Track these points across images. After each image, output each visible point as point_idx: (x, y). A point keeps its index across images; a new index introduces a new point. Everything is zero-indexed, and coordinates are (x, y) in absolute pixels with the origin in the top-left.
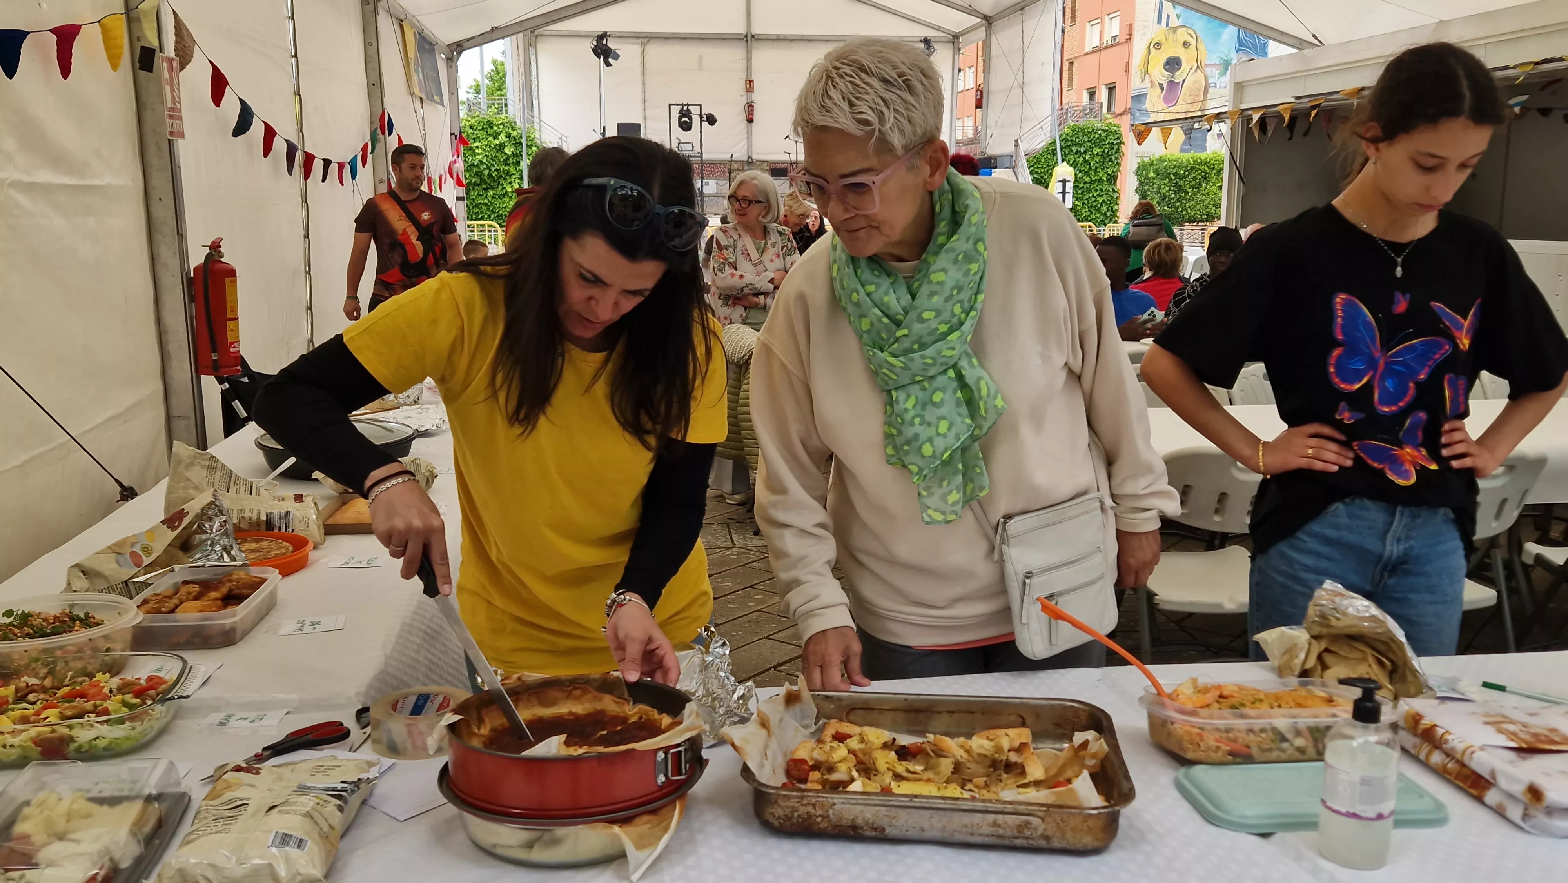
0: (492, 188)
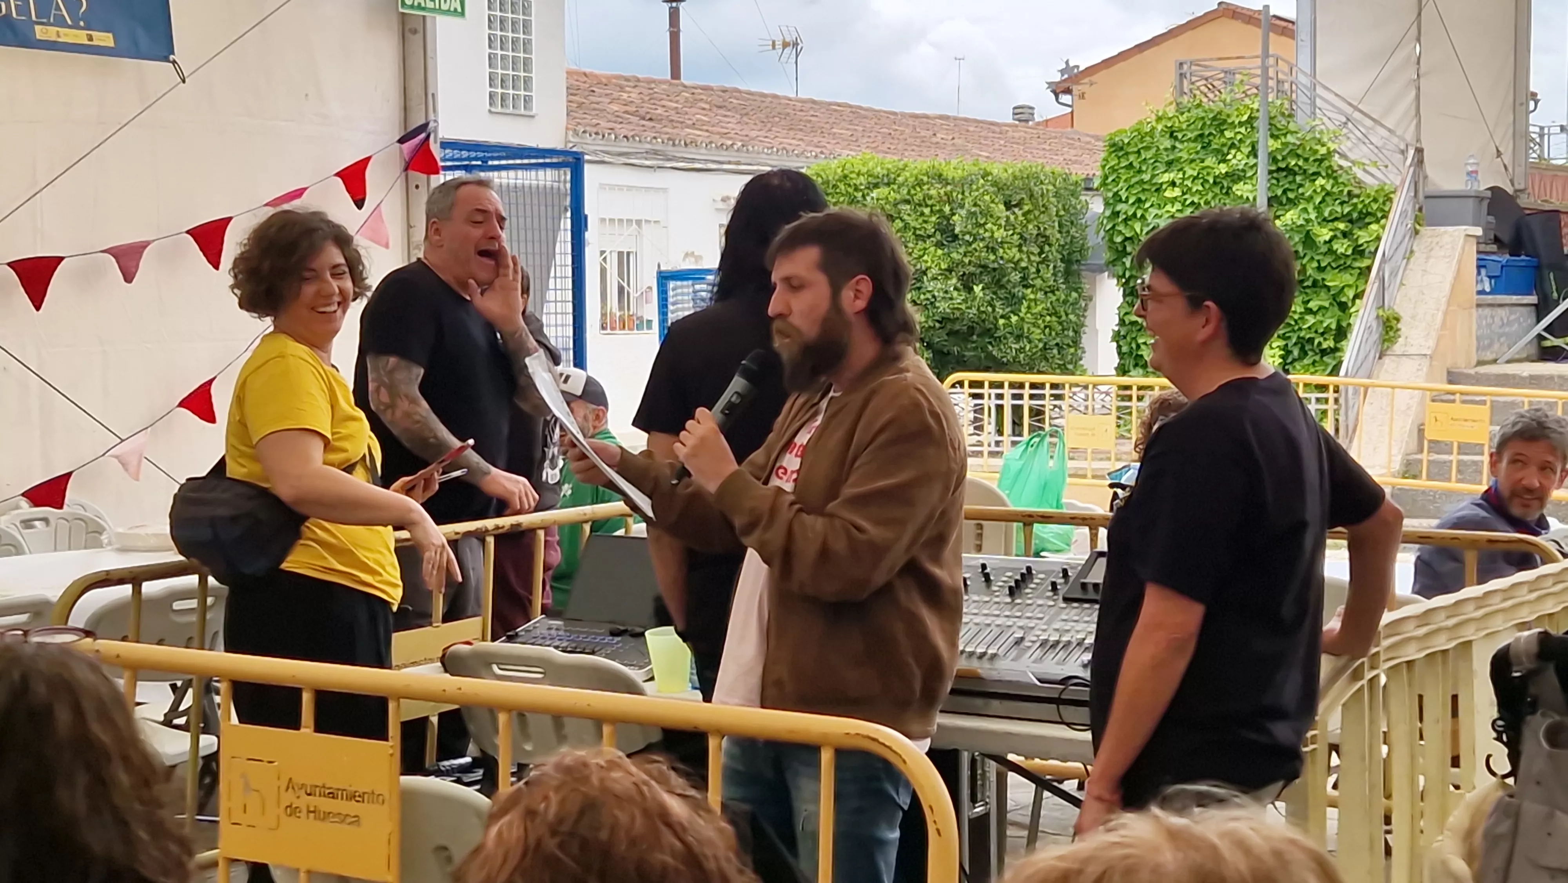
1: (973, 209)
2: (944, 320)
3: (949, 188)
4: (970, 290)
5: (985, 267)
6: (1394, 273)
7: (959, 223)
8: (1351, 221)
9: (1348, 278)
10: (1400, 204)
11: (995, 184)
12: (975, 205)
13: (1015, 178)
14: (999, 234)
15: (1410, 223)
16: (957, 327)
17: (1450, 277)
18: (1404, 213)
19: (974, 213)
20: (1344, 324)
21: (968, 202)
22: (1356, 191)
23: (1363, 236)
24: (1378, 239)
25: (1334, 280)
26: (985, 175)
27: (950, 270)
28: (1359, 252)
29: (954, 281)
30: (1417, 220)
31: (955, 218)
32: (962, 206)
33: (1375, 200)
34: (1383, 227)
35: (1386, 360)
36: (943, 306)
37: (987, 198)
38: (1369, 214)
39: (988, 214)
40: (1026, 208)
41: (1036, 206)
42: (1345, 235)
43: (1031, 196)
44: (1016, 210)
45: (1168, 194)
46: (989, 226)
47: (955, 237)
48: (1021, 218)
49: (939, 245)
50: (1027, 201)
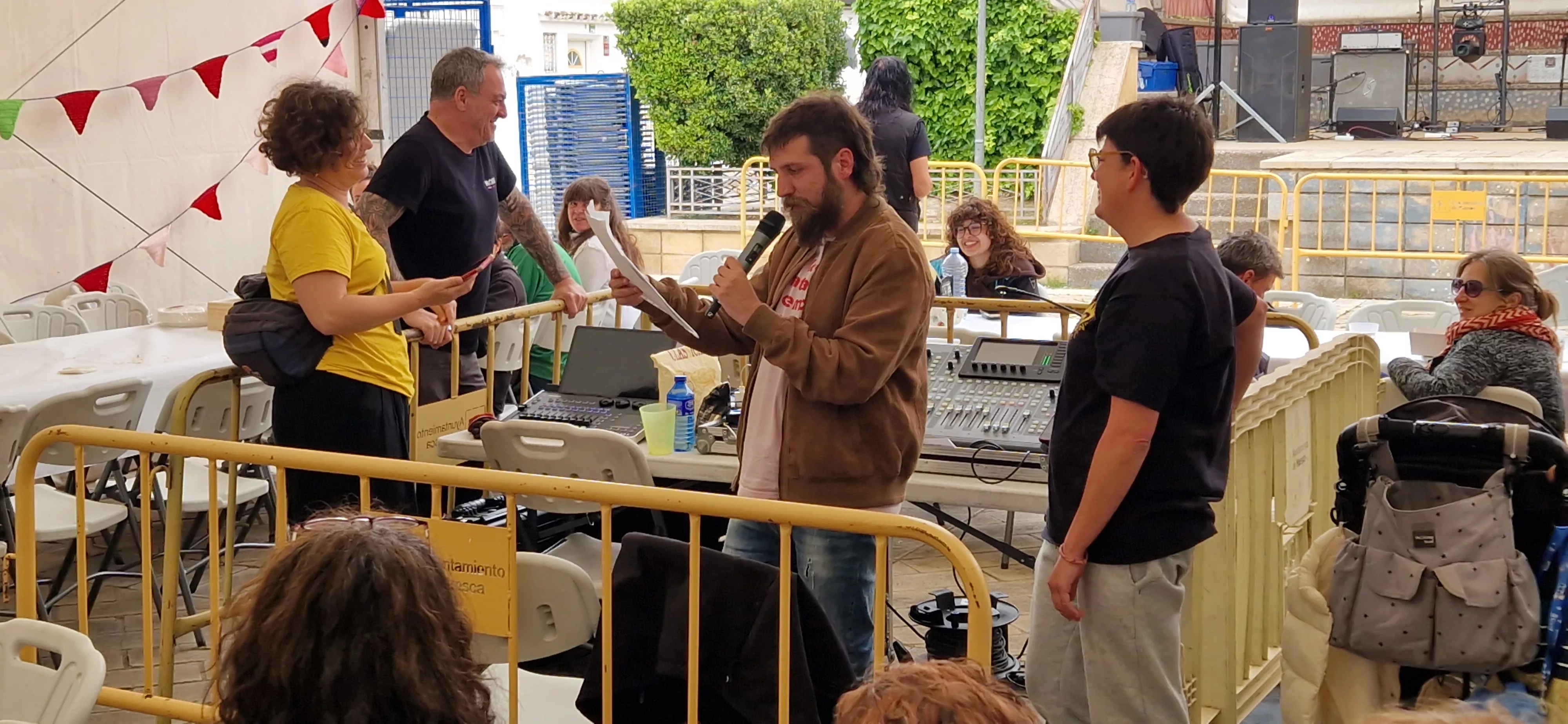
0: (943, 86)
1: (764, 30)
2: (742, 115)
3: (745, 13)
4: (761, 92)
5: (773, 75)
6: (1079, 77)
7: (753, 41)
8: (1046, 37)
9: (1043, 81)
10: (1084, 25)
11: (780, 10)
12: (765, 27)
13: (795, 5)
14: (784, 50)
15: (1091, 39)
16: (751, 120)
17: (1120, 79)
18: (1086, 31)
19: (764, 34)
20: (1041, 116)
21: (760, 25)
22: (1050, 15)
23: (1056, 49)
24: (1067, 51)
25: (1034, 82)
27: (746, 77)
28: (1052, 61)
29: (750, 85)
30: (1095, 37)
31: (751, 37)
32: (755, 28)
33: (1064, 22)
34: (1072, 42)
35: (1074, 143)
36: (742, 105)
37: (775, 21)
38: (1059, 32)
39: (775, 34)
40: (803, 29)
41: (810, 27)
42: (1041, 48)
43: (807, 19)
44: (796, 30)
45: (910, 17)
46: (776, 43)
47: (750, 52)
48: (800, 37)
49: (738, 57)
50: (803, 23)
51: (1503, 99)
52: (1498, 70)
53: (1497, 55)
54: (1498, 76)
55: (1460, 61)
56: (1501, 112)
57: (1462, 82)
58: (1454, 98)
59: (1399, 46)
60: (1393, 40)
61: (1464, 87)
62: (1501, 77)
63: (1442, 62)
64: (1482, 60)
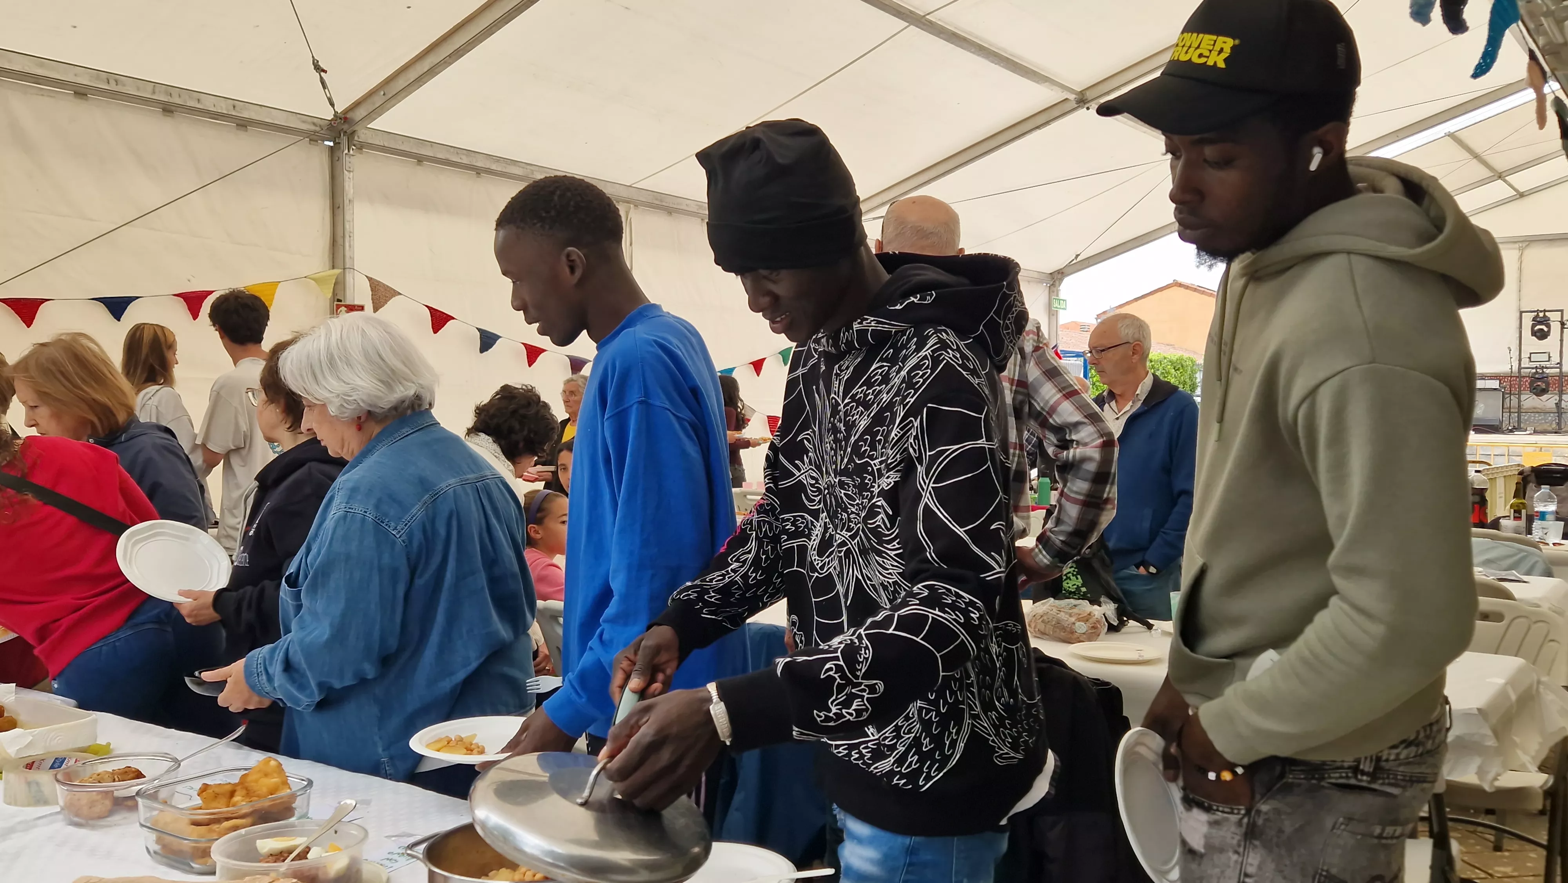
1: (1163, 371)
3: (1153, 363)
11: (1170, 362)
12: (1164, 369)
13: (1177, 359)
19: (1163, 373)
21: (1161, 368)
26: (1165, 358)
32: (1158, 370)
39: (1168, 373)
40: (1181, 371)
41: (1184, 370)
43: (1182, 366)
44: (1177, 371)
50: (1181, 368)
51: (1560, 417)
52: (1557, 402)
53: (1556, 394)
54: (1556, 404)
55: (1534, 396)
56: (1559, 424)
57: (1534, 408)
58: (1530, 416)
59: (1498, 387)
60: (1495, 384)
61: (1536, 411)
62: (1558, 405)
63: (1523, 397)
64: (1545, 397)
